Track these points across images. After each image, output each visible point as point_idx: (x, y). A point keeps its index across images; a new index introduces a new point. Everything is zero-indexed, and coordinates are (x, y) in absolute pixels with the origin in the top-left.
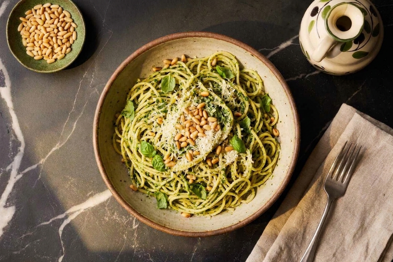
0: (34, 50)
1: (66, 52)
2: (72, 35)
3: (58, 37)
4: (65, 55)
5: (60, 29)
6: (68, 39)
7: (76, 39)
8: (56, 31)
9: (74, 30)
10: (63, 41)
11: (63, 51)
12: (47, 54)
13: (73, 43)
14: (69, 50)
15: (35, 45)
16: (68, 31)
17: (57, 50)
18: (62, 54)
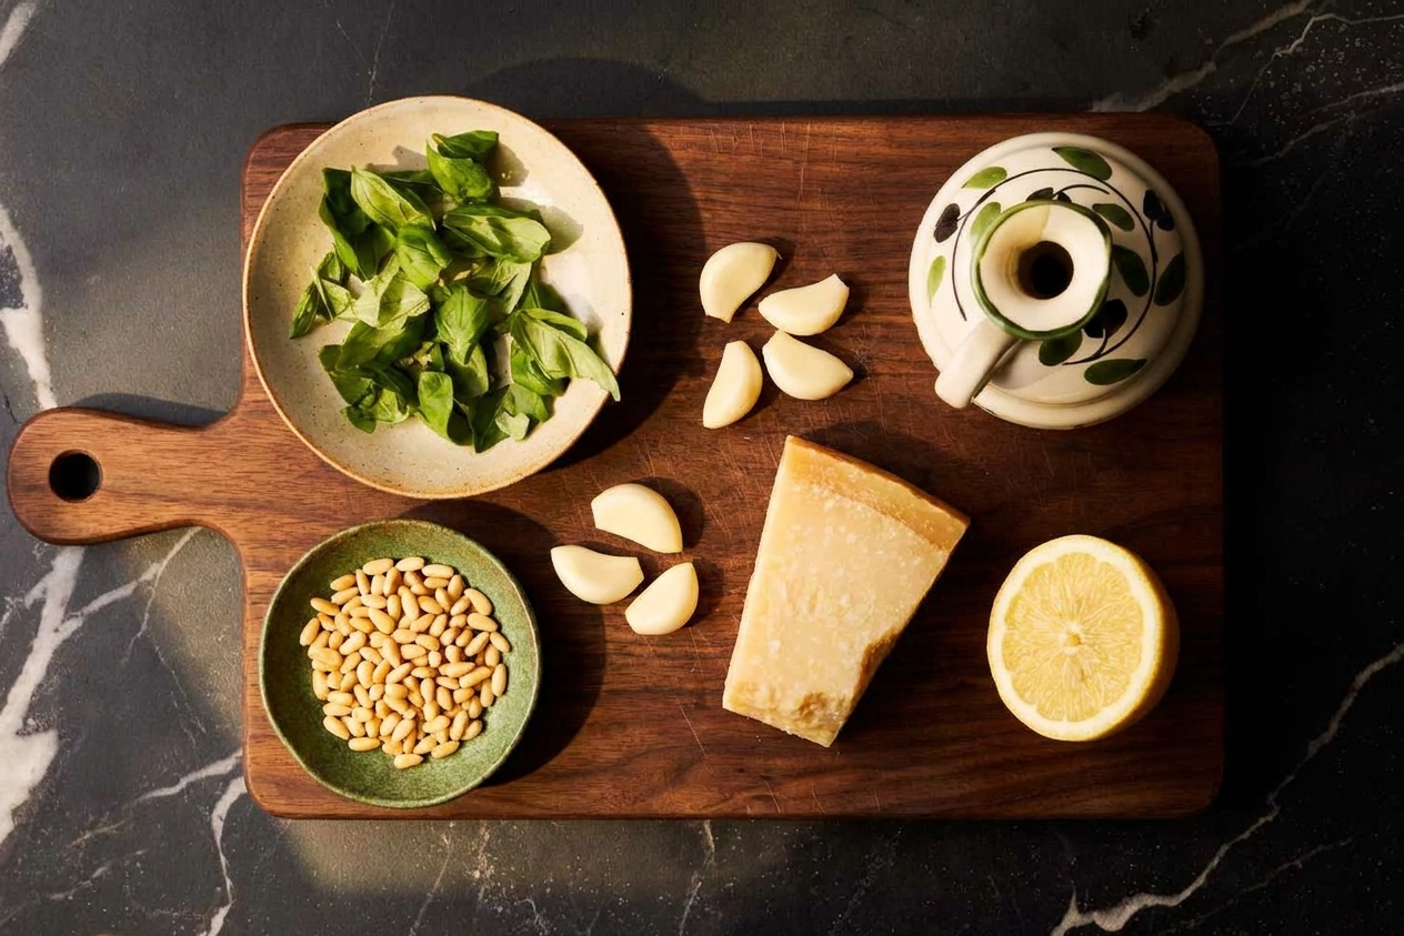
0: (350, 715)
1: (464, 734)
2: (490, 678)
3: (440, 681)
4: (462, 743)
5: (451, 653)
6: (476, 692)
7: (505, 692)
8: (434, 659)
9: (501, 660)
10: (458, 696)
11: (456, 732)
12: (397, 736)
13: (493, 704)
14: (475, 727)
15: (355, 699)
16: (479, 660)
17: (435, 725)
18: (449, 739)
